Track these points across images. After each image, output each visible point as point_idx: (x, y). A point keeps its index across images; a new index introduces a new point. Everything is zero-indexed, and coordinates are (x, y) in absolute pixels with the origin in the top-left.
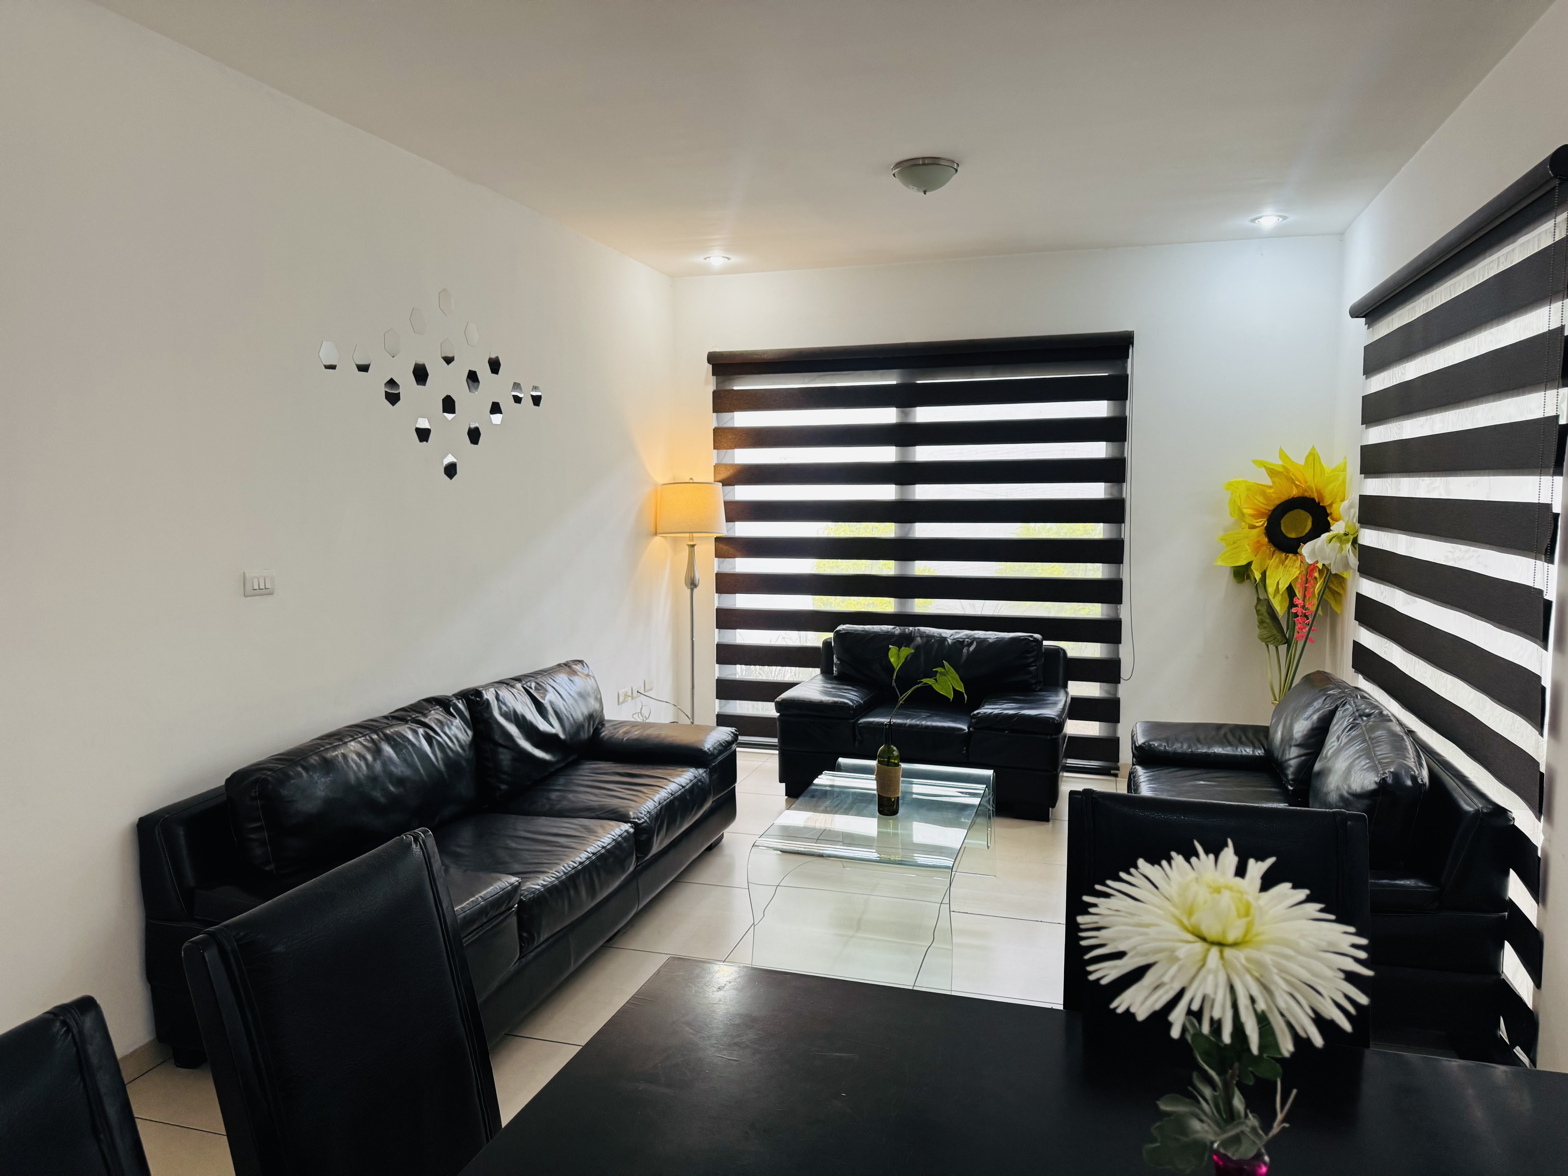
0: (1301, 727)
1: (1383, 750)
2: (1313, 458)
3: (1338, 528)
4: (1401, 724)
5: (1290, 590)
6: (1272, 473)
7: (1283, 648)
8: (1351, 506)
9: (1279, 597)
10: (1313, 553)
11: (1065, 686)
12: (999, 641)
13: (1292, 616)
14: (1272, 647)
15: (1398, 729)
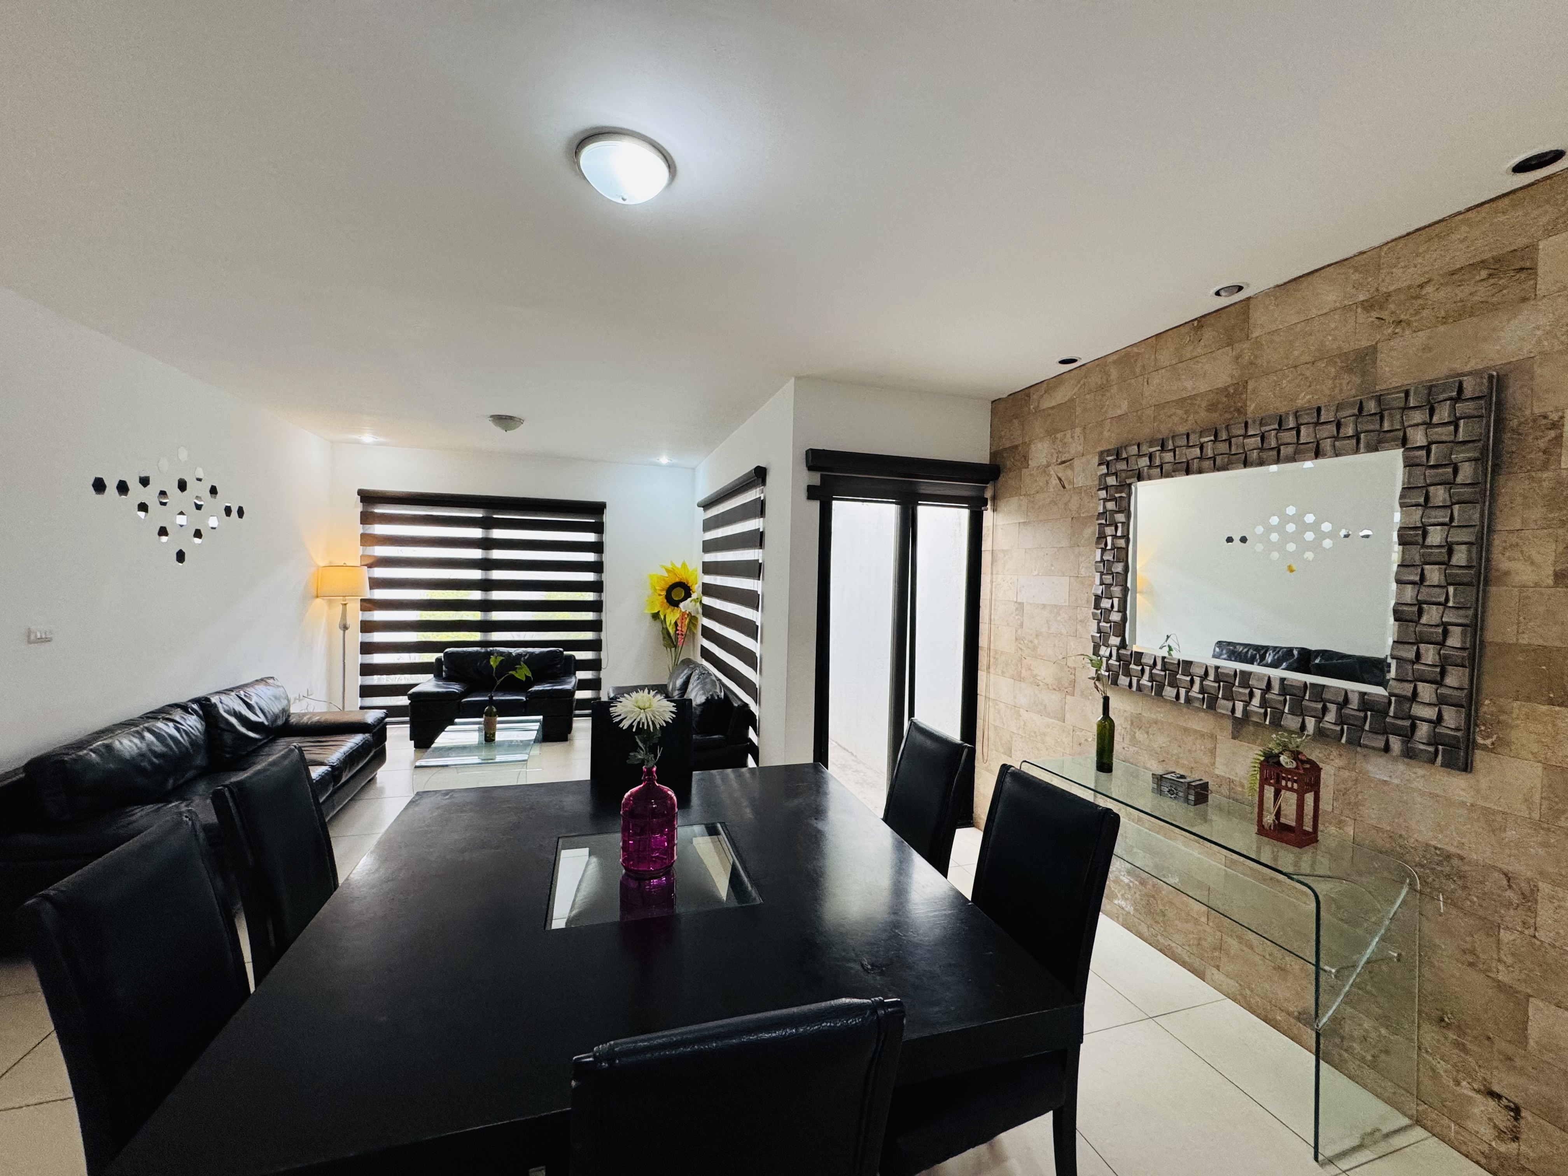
0: (679, 682)
1: (709, 687)
2: (684, 565)
3: (694, 596)
4: (716, 677)
5: (676, 624)
6: (668, 571)
7: (673, 649)
8: (699, 587)
9: (671, 627)
10: (684, 607)
11: (575, 674)
12: (541, 653)
13: (676, 635)
14: (669, 649)
15: (714, 678)
